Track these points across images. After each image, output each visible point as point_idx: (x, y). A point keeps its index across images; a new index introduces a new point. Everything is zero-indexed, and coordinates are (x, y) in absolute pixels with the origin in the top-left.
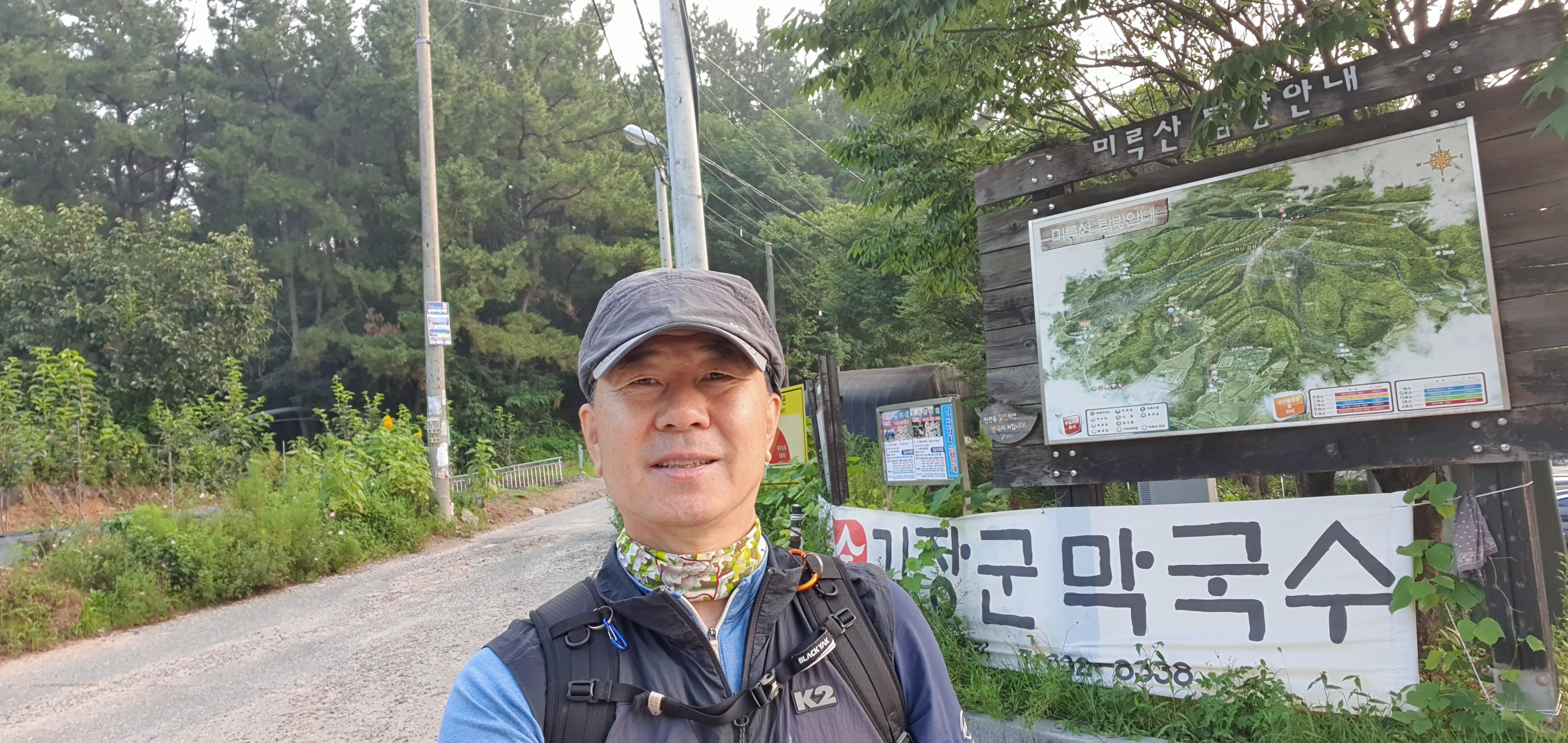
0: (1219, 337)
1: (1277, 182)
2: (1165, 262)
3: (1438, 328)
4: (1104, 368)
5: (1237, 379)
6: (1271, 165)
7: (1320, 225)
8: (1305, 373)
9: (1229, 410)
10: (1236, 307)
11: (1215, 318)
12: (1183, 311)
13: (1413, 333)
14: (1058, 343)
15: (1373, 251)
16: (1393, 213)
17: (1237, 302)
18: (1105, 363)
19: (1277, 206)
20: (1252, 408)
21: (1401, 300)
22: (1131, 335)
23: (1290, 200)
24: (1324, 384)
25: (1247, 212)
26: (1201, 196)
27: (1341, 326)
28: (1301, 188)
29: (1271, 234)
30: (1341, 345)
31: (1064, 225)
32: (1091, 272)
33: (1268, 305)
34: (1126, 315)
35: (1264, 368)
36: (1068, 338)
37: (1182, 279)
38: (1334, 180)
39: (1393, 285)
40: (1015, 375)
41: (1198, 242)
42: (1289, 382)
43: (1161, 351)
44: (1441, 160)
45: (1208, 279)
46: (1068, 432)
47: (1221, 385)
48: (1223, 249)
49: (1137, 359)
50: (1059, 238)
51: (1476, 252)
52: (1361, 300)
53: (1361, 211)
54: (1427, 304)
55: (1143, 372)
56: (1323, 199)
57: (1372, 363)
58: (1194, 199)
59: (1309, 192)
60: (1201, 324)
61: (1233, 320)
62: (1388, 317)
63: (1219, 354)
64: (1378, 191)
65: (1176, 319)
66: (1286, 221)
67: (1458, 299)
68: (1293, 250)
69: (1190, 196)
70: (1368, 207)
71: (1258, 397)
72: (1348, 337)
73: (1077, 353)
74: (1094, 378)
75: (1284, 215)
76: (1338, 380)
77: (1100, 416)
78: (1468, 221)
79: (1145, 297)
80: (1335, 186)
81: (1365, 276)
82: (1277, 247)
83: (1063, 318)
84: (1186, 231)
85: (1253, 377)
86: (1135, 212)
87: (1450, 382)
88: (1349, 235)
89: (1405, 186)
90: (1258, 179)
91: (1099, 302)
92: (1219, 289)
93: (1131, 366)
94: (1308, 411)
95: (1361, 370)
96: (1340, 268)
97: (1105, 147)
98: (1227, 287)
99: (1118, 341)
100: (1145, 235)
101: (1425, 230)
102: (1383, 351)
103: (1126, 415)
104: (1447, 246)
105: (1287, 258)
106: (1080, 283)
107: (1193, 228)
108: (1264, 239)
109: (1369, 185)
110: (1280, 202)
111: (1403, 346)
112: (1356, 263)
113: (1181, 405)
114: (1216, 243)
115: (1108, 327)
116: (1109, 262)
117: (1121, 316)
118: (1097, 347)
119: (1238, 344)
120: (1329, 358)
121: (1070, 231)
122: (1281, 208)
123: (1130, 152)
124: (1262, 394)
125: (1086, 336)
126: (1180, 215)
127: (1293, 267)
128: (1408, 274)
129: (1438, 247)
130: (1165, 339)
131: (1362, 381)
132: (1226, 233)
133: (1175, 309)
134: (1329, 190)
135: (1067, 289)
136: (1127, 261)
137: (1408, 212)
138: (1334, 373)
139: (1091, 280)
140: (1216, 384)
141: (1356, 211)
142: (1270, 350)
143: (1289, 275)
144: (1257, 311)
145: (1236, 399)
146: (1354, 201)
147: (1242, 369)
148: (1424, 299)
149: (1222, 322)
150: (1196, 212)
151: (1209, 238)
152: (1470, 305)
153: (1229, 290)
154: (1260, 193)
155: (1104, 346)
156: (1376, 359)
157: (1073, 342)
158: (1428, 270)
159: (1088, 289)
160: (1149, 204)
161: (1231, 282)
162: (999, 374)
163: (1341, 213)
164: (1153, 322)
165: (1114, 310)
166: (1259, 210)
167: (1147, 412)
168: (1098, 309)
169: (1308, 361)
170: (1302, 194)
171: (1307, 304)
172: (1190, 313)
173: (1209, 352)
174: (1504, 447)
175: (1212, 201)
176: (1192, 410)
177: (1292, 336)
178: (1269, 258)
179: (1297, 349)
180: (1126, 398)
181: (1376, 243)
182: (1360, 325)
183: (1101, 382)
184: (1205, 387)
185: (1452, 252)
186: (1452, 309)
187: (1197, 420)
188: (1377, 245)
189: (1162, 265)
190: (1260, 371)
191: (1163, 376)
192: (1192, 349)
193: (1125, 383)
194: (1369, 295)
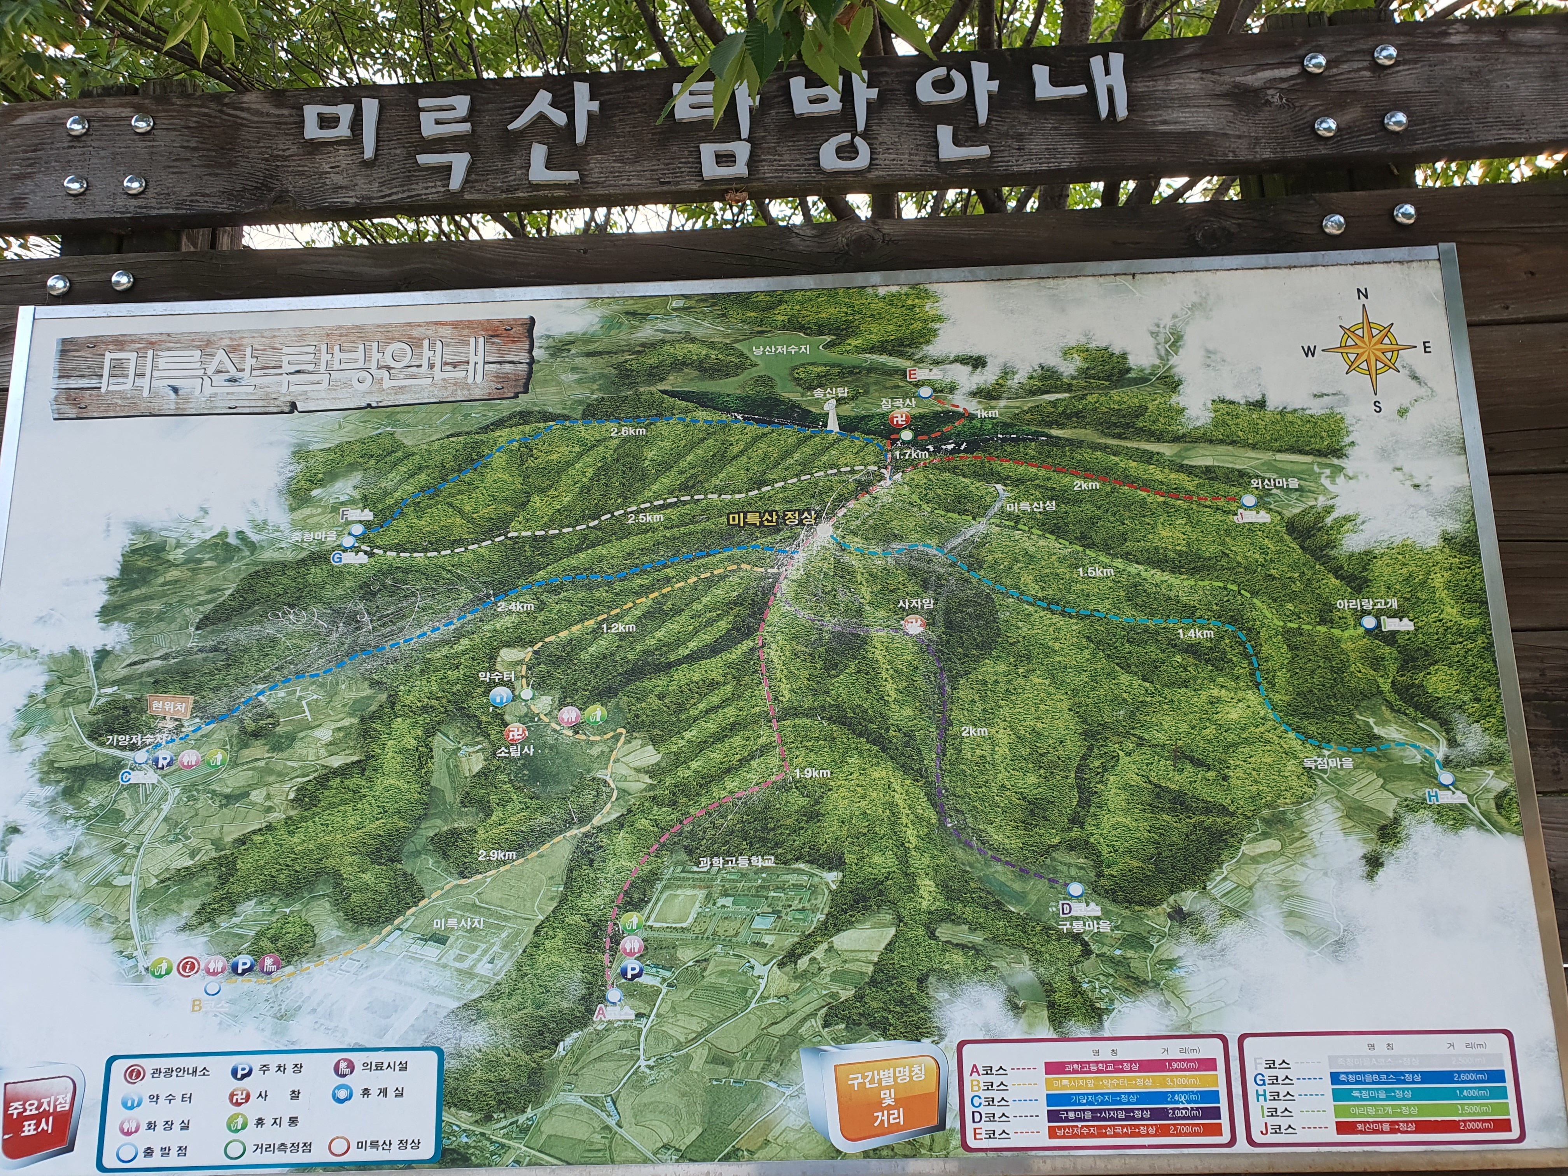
0: (663, 813)
1: (889, 330)
2: (498, 525)
3: (1374, 863)
4: (215, 885)
5: (711, 976)
6: (875, 277)
7: (1019, 482)
8: (949, 978)
9: (672, 1098)
10: (731, 711)
11: (655, 741)
12: (543, 704)
13: (1299, 874)
14: (49, 769)
15: (1181, 586)
16: (1241, 478)
17: (736, 696)
18: (225, 867)
19: (886, 405)
20: (756, 1094)
21: (1264, 757)
22: (343, 772)
23: (925, 392)
24: (1012, 1028)
25: (794, 406)
26: (646, 332)
27: (1076, 821)
28: (963, 360)
29: (864, 487)
30: (1076, 889)
31: (155, 344)
32: (229, 520)
33: (840, 717)
34: (332, 695)
35: (806, 944)
36: (94, 752)
37: (555, 590)
38: (1066, 353)
39: (1239, 705)
41: (625, 474)
42: (893, 1005)
45: (645, 602)
46: (18, 1146)
47: (650, 996)
48: (708, 511)
49: (348, 867)
50: (127, 385)
51: (1471, 636)
52: (1141, 742)
53: (1148, 458)
54: (1338, 781)
55: (367, 918)
56: (1030, 403)
57: (1171, 964)
58: (622, 336)
59: (987, 377)
60: (604, 758)
61: (716, 755)
62: (1223, 810)
63: (653, 877)
64: (1195, 407)
65: (516, 731)
66: (912, 453)
67: (1428, 775)
68: (931, 547)
69: (610, 323)
70: (1167, 450)
72: (1098, 862)
73: (116, 816)
74: (172, 922)
75: (907, 435)
76: (1057, 1016)
77: (163, 1086)
78: (1447, 539)
79: (414, 638)
80: (1068, 368)
81: (1156, 666)
82: (882, 532)
83: (89, 677)
84: (590, 432)
85: (768, 977)
86: (415, 344)
87: (1409, 1055)
88: (1107, 526)
89: (1271, 405)
90: (831, 312)
91: (239, 635)
92: (680, 642)
93: (323, 888)
94: (953, 1121)
95: (1136, 985)
96: (1076, 626)
97: (343, 131)
98: (707, 637)
99: (287, 790)
100: (443, 424)
101: (1332, 544)
102: (1208, 925)
103: (271, 1091)
104: (1394, 603)
105: (913, 572)
106: (178, 555)
107: (612, 427)
108: (842, 500)
109: (1170, 383)
110: (897, 392)
111: (1270, 915)
112: (1130, 615)
113: (492, 1064)
114: (685, 488)
115: (259, 732)
116: (298, 496)
117: (314, 695)
118: (204, 801)
119: (725, 847)
120: (1034, 932)
121: (174, 366)
123: (424, 159)
124: (792, 1042)
125: (164, 755)
126: (572, 377)
127: (928, 603)
128: (1282, 677)
129: (1368, 605)
130: (467, 800)
131: (1136, 1024)
132: (721, 458)
133: (515, 693)
134: (1048, 379)
135: (126, 568)
136: (366, 502)
137: (1283, 484)
138: (1049, 989)
139: (222, 549)
140: (631, 988)
141: (1132, 454)
142: (832, 877)
143: (914, 626)
144: (801, 735)
145: (700, 1055)
147: (729, 942)
149: (679, 760)
150: (625, 376)
151: (664, 466)
152: (1460, 798)
153: (714, 649)
154: (833, 355)
155: (229, 799)
156: (1185, 950)
157: (108, 772)
158: (1340, 670)
159: (204, 581)
160: (470, 326)
161: (723, 625)
163: (1086, 455)
164: (430, 732)
165: (291, 668)
166: (830, 407)
167: (357, 1080)
168: (232, 660)
169: (962, 933)
170: (967, 379)
171: (969, 731)
172: (570, 714)
173: (621, 865)
175: (680, 350)
177: (911, 836)
178: (853, 560)
179: (927, 886)
180: (283, 1017)
181: (1190, 564)
182: (1138, 827)
183: (196, 945)
184: (593, 997)
185: (1406, 625)
186: (1414, 806)
187: (547, 1129)
188: (1193, 571)
189: (490, 533)
190: (792, 956)
191: (440, 939)
192: (561, 849)
193: (290, 953)
194: (1166, 727)
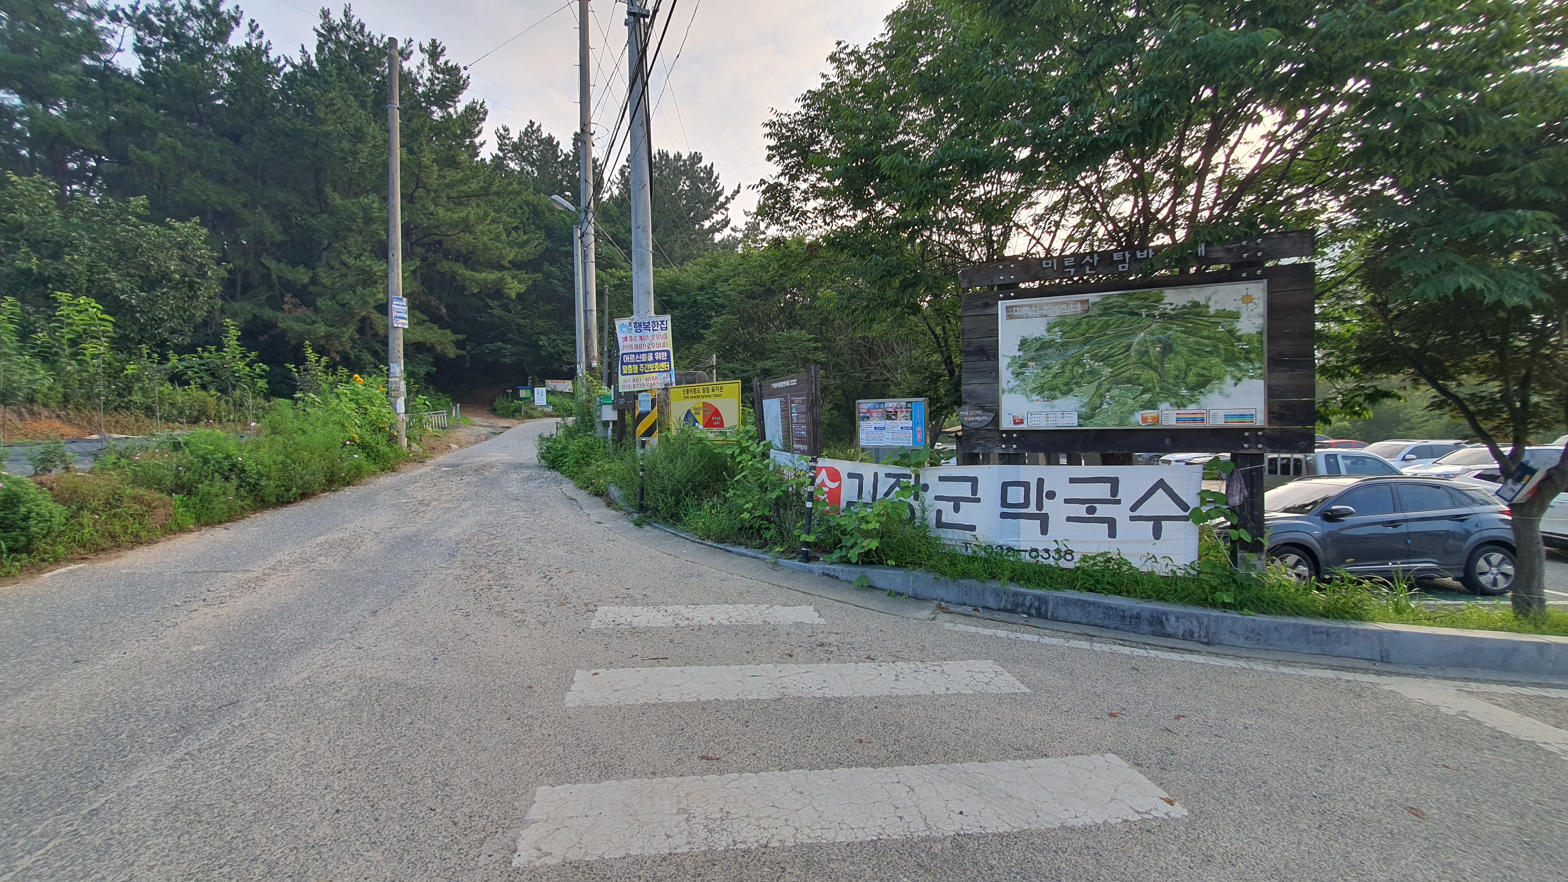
0: (1112, 378)
1: (1155, 299)
2: (1084, 334)
3: (1236, 384)
4: (1040, 389)
5: (1121, 401)
6: (1152, 290)
7: (1178, 325)
8: (1160, 401)
9: (1115, 418)
10: (1124, 363)
11: (1111, 368)
12: (1092, 362)
13: (1222, 386)
14: (1013, 373)
15: (1206, 342)
16: (1219, 323)
17: (1125, 361)
18: (1042, 387)
19: (1154, 312)
20: (1128, 417)
21: (1218, 368)
22: (1060, 373)
23: (1162, 309)
24: (1171, 408)
25: (1137, 313)
26: (1110, 301)
27: (1184, 378)
28: (1169, 304)
29: (1149, 326)
30: (1183, 389)
31: (1022, 306)
32: (1037, 335)
33: (1144, 363)
34: (1057, 361)
35: (1137, 397)
36: (1020, 371)
37: (1094, 345)
38: (1188, 302)
39: (1215, 360)
40: (981, 389)
41: (1106, 325)
42: (1151, 405)
43: (1076, 383)
44: (1247, 299)
45: (1109, 346)
46: (1015, 423)
47: (1111, 404)
48: (1121, 331)
49: (1061, 386)
50: (1018, 312)
51: (1259, 348)
52: (1196, 366)
53: (1202, 320)
54: (1231, 372)
55: (1065, 394)
56: (1181, 311)
57: (1198, 399)
58: (1105, 302)
59: (1173, 307)
60: (1103, 370)
61: (1122, 370)
62: (1210, 377)
63: (1111, 388)
64: (1212, 311)
65: (1088, 366)
66: (1159, 320)
67: (1248, 371)
68: (1161, 336)
69: (1102, 299)
70: (1205, 319)
71: (1132, 412)
72: (1187, 385)
73: (1024, 380)
74: (1034, 394)
75: (1158, 317)
76: (1179, 407)
77: (1035, 416)
78: (1257, 332)
79: (1070, 352)
80: (1188, 305)
81: (1200, 354)
82: (1152, 334)
83: (1018, 359)
84: (1099, 318)
85: (1130, 401)
87: (1238, 412)
88: (1194, 332)
89: (1227, 310)
90: (1144, 296)
91: (1041, 353)
92: (1116, 352)
93: (1058, 390)
94: (1160, 421)
95: (1192, 402)
96: (1187, 348)
97: (1050, 265)
98: (1121, 352)
99: (1051, 375)
100: (1073, 319)
101: (1235, 334)
102: (1205, 394)
103: (1052, 417)
104: (1246, 343)
105: (1158, 340)
106: (1029, 341)
107: (1104, 318)
108: (1145, 328)
109: (1208, 307)
110: (1156, 309)
111: (1216, 392)
112: (1196, 347)
113: (1086, 413)
114: (1117, 327)
115: (1046, 367)
116: (1048, 330)
117: (1054, 362)
118: (1038, 377)
119: (1123, 383)
120: (1176, 395)
121: (1025, 310)
122: (1157, 313)
123: (1066, 270)
124: (1134, 410)
125: (1031, 371)
126: (1096, 309)
127: (1160, 345)
128: (1223, 356)
129: (1241, 344)
130: (1080, 377)
131: (1192, 408)
132: (1123, 323)
133: (1087, 360)
134: (1185, 307)
135: (1021, 342)
136: (1060, 331)
137: (1227, 324)
138: (1177, 403)
139: (1036, 339)
140: (1108, 403)
141: (1199, 320)
142: (1141, 388)
143: (1158, 349)
144: (1137, 367)
145: (1119, 412)
146: (1198, 314)
147: (1124, 397)
148: (1230, 369)
149: (1115, 371)
150: (1106, 309)
151: (1113, 324)
152: (1253, 374)
153: (1122, 354)
154: (1145, 303)
155: (1042, 377)
156: (1201, 397)
157: (1023, 373)
158: (1234, 355)
159: (1034, 344)
160: (1077, 302)
161: (1124, 350)
162: (970, 387)
163: (1191, 320)
164: (1073, 367)
165: (1050, 358)
166: (1144, 313)
167: (1065, 415)
168: (1041, 356)
169: (1163, 395)
170: (1168, 306)
171: (1166, 365)
172: (1097, 364)
173: (1106, 386)
174: (1260, 446)
175: (1116, 304)
176: (1093, 416)
177: (1155, 381)
178: (1147, 339)
179: (1158, 389)
180: (1053, 407)
181: (1208, 338)
182: (1195, 379)
183: (1038, 397)
184: (1102, 404)
185: (1247, 347)
186: (1244, 376)
187: (1095, 422)
189: (1082, 336)
190: (1134, 399)
191: (1077, 396)
192: (1096, 383)
193: (1053, 399)
194: (1201, 364)
